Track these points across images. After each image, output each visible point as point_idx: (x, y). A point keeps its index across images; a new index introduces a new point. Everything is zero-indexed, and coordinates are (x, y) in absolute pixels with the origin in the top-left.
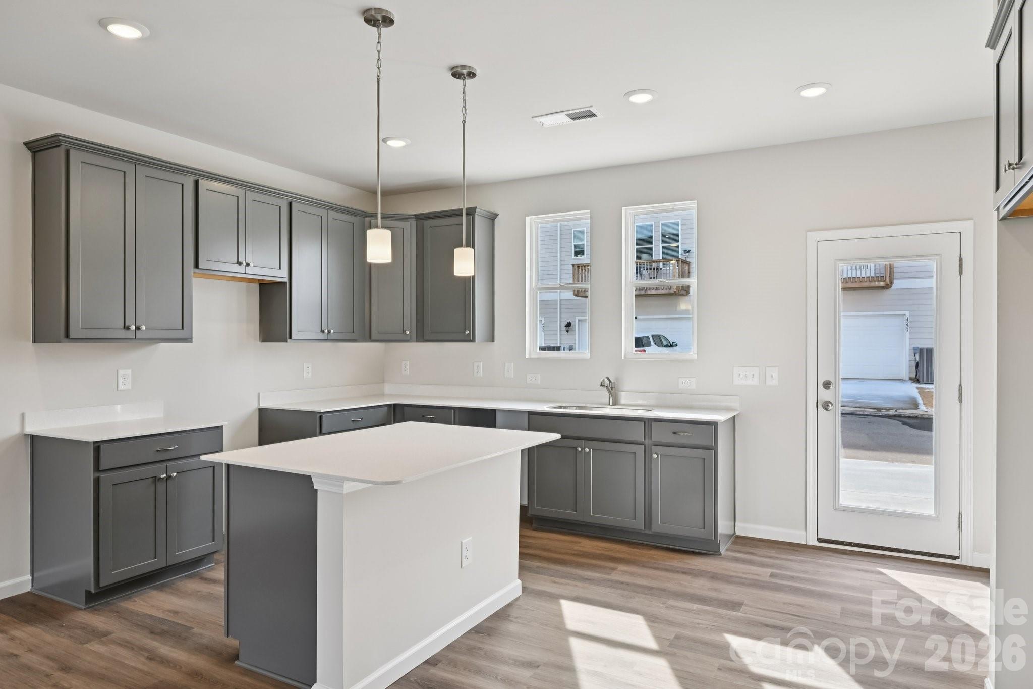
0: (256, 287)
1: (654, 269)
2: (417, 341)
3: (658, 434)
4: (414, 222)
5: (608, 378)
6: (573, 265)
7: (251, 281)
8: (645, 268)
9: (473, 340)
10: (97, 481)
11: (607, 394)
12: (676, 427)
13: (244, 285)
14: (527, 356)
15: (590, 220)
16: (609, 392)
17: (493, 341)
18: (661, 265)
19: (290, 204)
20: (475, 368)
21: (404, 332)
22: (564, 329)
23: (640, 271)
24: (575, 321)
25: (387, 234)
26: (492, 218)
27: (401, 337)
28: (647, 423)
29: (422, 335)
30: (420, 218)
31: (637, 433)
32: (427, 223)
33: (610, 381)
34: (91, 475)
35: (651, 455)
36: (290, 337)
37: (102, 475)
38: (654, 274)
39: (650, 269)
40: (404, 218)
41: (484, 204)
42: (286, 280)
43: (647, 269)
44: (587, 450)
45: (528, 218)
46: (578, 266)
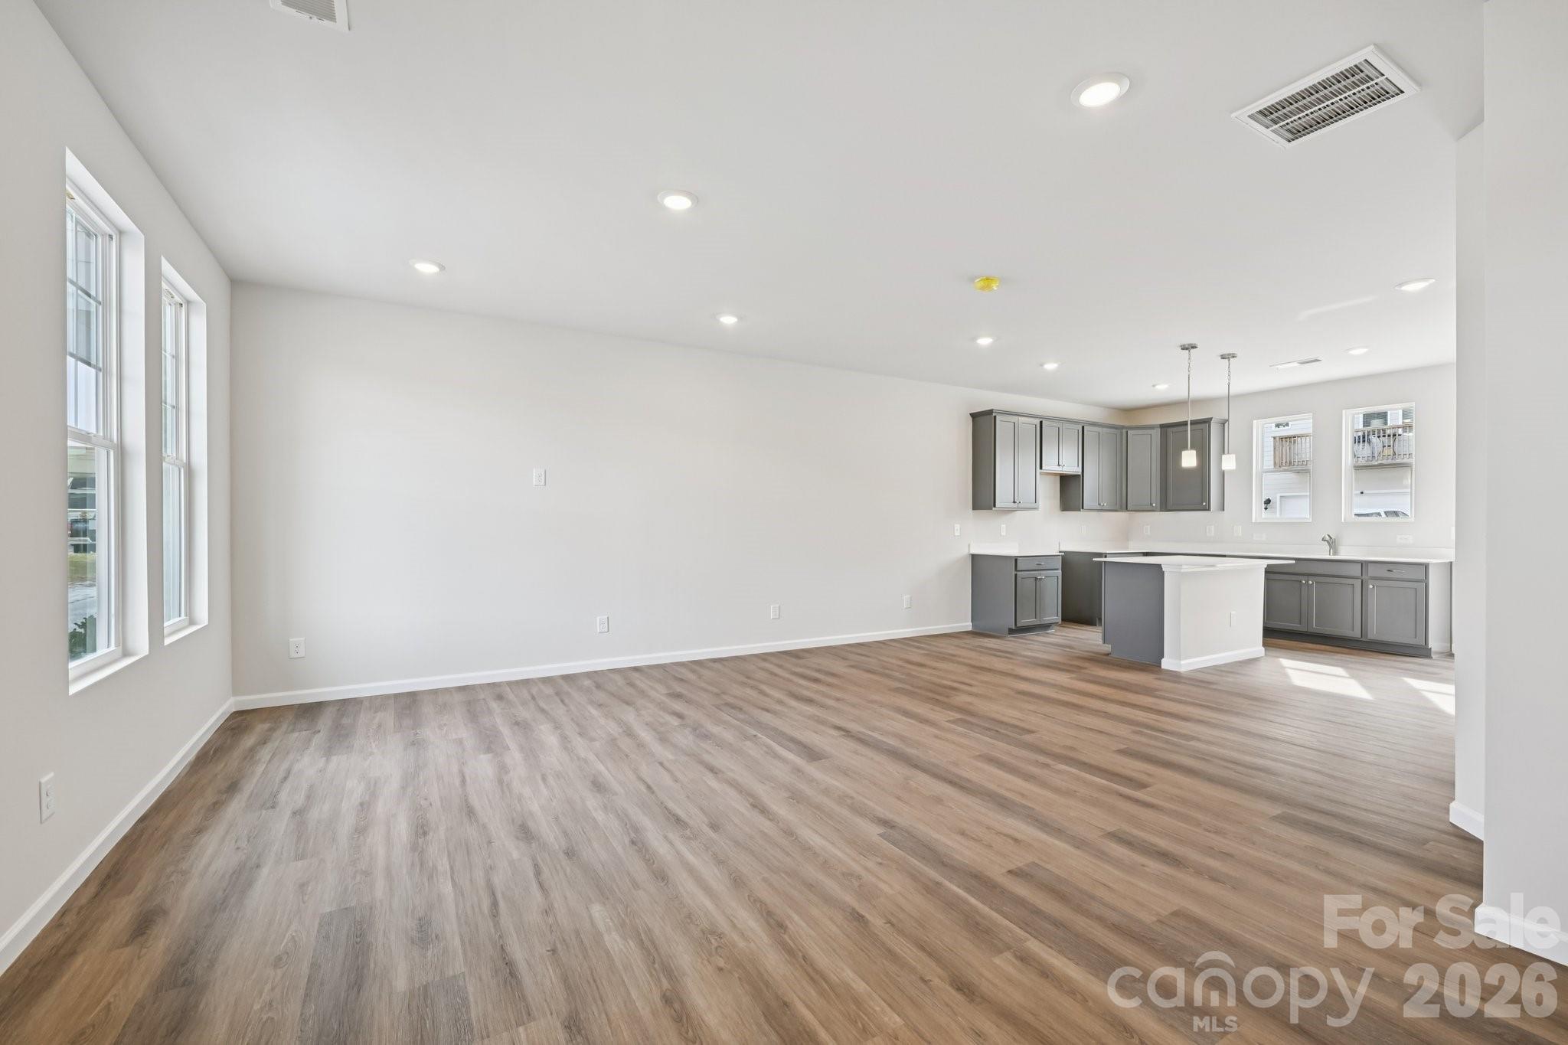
0: (1058, 478)
1: (1389, 436)
2: (1161, 510)
3: (1372, 571)
4: (1159, 429)
5: (1329, 536)
6: (1275, 438)
7: (1056, 474)
8: (1376, 435)
9: (1209, 510)
10: (1016, 575)
11: (1328, 547)
12: (1390, 567)
13: (1053, 477)
14: (1253, 521)
15: (1311, 420)
16: (1329, 544)
17: (1224, 510)
18: (1400, 431)
19: (1083, 427)
20: (1207, 530)
21: (1151, 504)
22: (1264, 506)
23: (1369, 439)
24: (1276, 498)
25: (1194, 452)
26: (1223, 423)
27: (1149, 508)
28: (1364, 564)
29: (1165, 507)
30: (1164, 427)
31: (1356, 571)
32: (1170, 430)
33: (1331, 538)
34: (1014, 573)
35: (1368, 585)
36: (1083, 508)
37: (1018, 573)
38: (1389, 441)
39: (1384, 436)
40: (1152, 427)
41: (1216, 414)
42: (1080, 473)
43: (1379, 437)
44: (1310, 582)
45: (1255, 422)
46: (1281, 438)
